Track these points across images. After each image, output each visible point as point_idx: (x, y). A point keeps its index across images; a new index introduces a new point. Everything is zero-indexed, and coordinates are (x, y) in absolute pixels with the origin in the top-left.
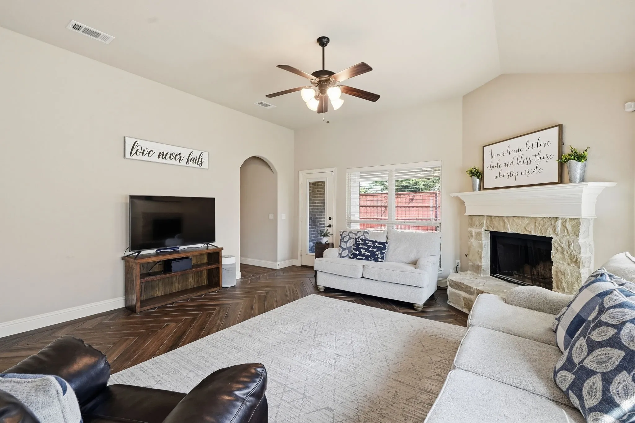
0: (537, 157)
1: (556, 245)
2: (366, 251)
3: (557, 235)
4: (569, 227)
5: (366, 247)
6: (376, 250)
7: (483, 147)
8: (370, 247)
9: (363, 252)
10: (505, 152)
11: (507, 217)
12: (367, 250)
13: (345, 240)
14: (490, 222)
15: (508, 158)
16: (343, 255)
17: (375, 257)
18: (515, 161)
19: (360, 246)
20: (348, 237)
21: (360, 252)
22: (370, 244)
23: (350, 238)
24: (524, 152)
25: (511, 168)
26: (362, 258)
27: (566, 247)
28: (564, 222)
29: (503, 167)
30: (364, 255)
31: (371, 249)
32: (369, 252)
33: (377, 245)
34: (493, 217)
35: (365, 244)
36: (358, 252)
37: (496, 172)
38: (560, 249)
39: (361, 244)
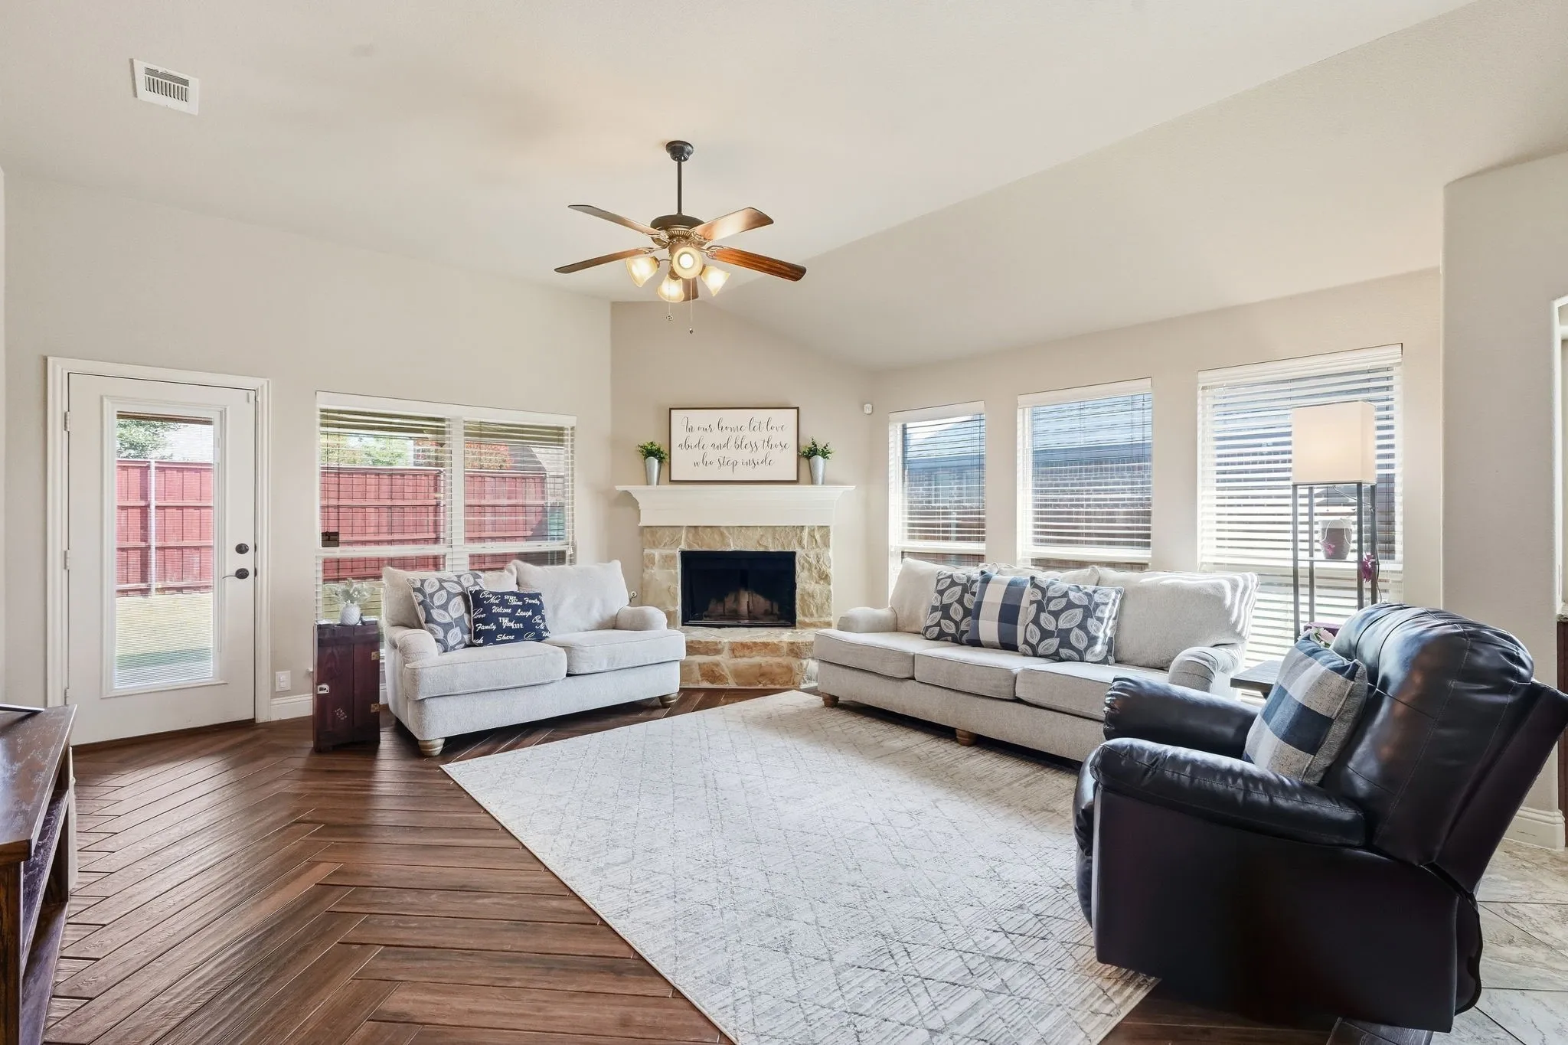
0: (766, 443)
1: (802, 561)
2: (510, 621)
3: (803, 548)
4: (817, 537)
5: (509, 611)
6: (530, 613)
7: (671, 409)
8: (515, 608)
9: (506, 622)
10: (714, 426)
11: (727, 527)
12: (512, 617)
13: (437, 603)
14: (694, 535)
15: (719, 437)
16: (451, 642)
17: (534, 630)
18: (732, 443)
19: (495, 609)
20: (444, 592)
21: (499, 625)
22: (513, 601)
23: (451, 596)
24: (746, 432)
25: (724, 452)
26: (507, 638)
27: (814, 562)
28: (812, 530)
29: (709, 450)
30: (509, 631)
31: (520, 613)
32: (519, 620)
33: (528, 601)
34: (700, 529)
35: (504, 603)
36: (493, 627)
37: (696, 455)
38: (806, 565)
39: (496, 604)
